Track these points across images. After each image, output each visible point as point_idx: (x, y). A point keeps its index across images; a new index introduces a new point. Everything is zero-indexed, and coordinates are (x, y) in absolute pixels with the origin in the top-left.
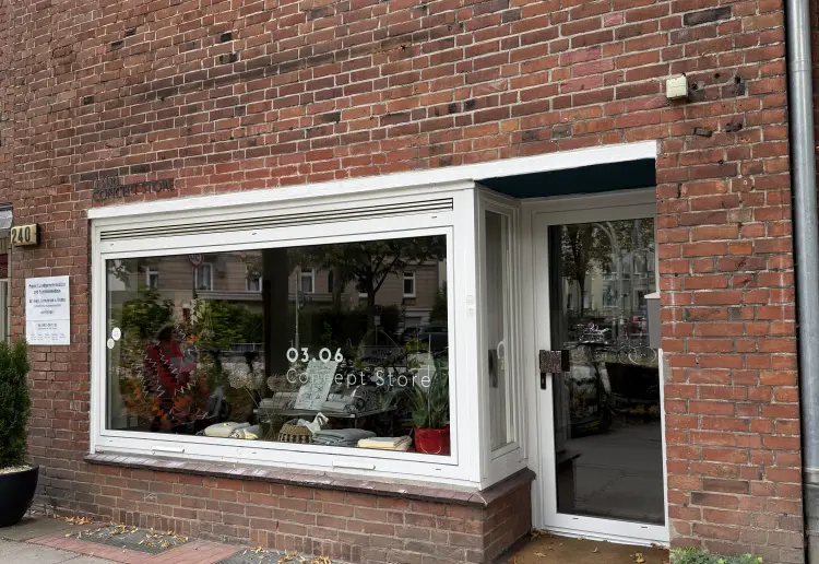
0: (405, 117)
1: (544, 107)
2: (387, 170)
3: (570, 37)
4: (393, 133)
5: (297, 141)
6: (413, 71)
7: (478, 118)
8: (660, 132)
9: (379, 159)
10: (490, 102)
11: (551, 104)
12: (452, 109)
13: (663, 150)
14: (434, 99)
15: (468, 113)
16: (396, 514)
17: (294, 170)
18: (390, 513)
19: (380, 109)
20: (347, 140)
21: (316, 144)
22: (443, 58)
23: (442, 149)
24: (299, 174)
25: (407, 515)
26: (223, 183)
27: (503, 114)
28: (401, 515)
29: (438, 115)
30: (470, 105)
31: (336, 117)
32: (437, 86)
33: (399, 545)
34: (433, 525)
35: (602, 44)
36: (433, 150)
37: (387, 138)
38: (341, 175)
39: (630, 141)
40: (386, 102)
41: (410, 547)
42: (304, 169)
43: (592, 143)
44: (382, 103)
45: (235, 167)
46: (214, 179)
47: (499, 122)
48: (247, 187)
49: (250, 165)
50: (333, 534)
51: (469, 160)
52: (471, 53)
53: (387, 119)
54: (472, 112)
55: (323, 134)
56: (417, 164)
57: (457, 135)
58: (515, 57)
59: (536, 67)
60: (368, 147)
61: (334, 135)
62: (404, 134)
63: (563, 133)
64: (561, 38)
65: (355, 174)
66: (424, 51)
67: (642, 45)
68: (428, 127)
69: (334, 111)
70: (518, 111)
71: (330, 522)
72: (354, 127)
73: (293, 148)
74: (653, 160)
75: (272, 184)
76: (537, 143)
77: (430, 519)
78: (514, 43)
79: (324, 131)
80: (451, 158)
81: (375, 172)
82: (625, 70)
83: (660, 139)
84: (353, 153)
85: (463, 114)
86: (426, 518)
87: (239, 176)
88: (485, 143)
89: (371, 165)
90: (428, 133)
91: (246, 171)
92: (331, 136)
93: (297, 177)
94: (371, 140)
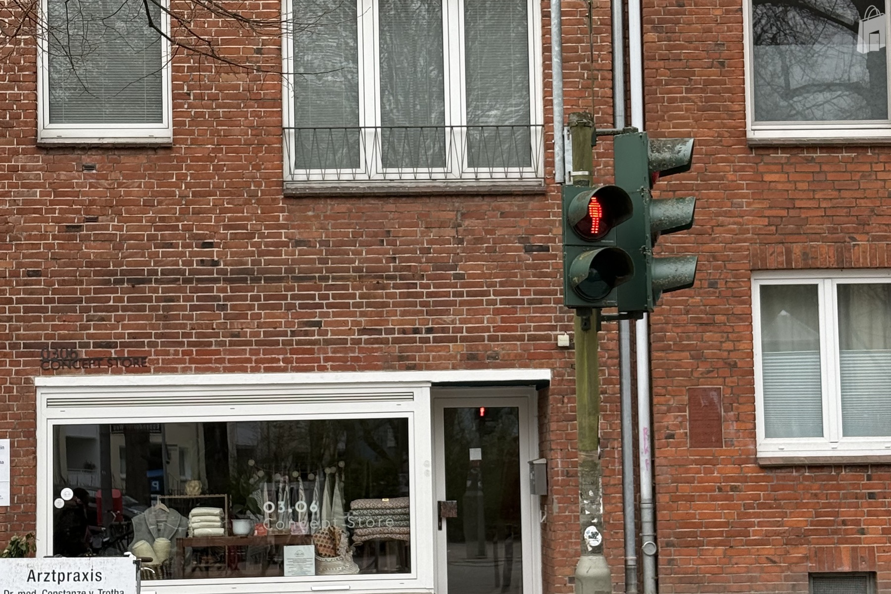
0: (379, 332)
1: (482, 339)
2: (363, 369)
3: (498, 298)
4: (367, 342)
5: (281, 338)
6: (385, 300)
7: (436, 340)
8: (553, 364)
9: (356, 359)
10: (444, 330)
11: (486, 337)
12: (416, 331)
13: (554, 375)
14: (401, 322)
15: (428, 335)
17: (278, 360)
19: (358, 323)
20: (327, 342)
21: (299, 343)
22: (409, 295)
23: (408, 358)
24: (281, 364)
26: (203, 365)
27: (454, 340)
29: (405, 334)
30: (430, 331)
31: (318, 324)
32: (403, 314)
35: (519, 306)
36: (401, 358)
37: (363, 345)
38: (322, 369)
39: (535, 367)
40: (363, 319)
42: (285, 360)
43: (512, 366)
44: (359, 319)
45: (217, 352)
46: (192, 361)
47: (451, 345)
48: (229, 370)
49: (232, 352)
51: (429, 368)
52: (429, 295)
53: (363, 331)
54: (431, 336)
55: (306, 335)
56: (388, 367)
57: (419, 350)
58: (462, 303)
59: (477, 312)
60: (346, 350)
61: (316, 337)
62: (377, 343)
63: (495, 358)
64: (492, 297)
65: (334, 369)
66: (394, 288)
67: (543, 311)
68: (396, 341)
69: (316, 319)
70: (463, 339)
72: (334, 333)
73: (277, 343)
74: (548, 381)
75: (255, 370)
76: (477, 362)
78: (461, 294)
79: (306, 333)
80: (415, 365)
81: (352, 369)
82: (532, 324)
83: (553, 369)
84: (333, 353)
85: (424, 335)
87: (221, 361)
88: (440, 358)
89: (349, 363)
90: (397, 346)
91: (228, 357)
92: (313, 338)
93: (280, 367)
94: (349, 345)
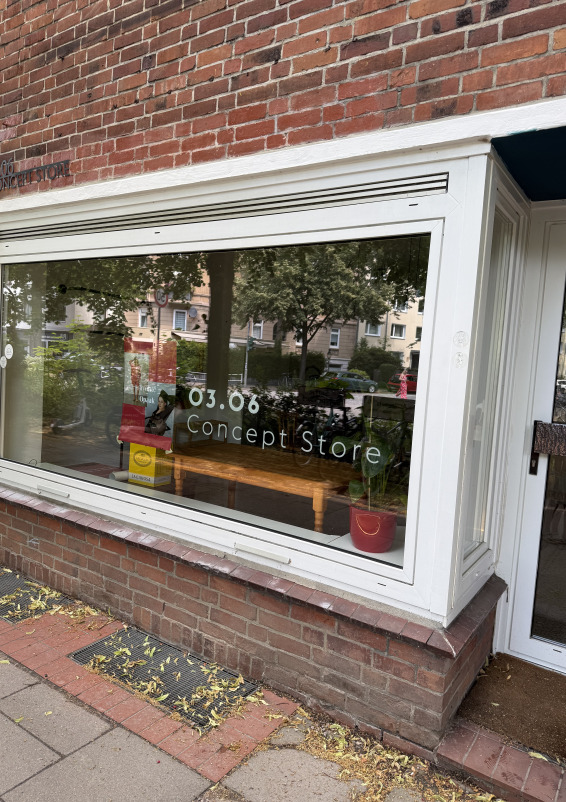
0: (381, 41)
2: (346, 130)
4: (360, 70)
5: (217, 97)
7: (511, 29)
9: (334, 113)
14: (432, 5)
15: (493, 22)
16: (316, 632)
17: (210, 139)
18: (306, 629)
19: (342, 33)
20: (287, 87)
21: (243, 99)
23: (439, 89)
24: (217, 145)
25: (329, 637)
26: (124, 164)
28: (320, 635)
29: (437, 31)
30: (497, 8)
31: (273, 55)
33: (316, 674)
34: (368, 662)
36: (424, 92)
37: (349, 80)
38: (276, 143)
40: (352, 22)
41: (331, 679)
42: (225, 137)
44: (345, 24)
45: (139, 140)
46: (115, 159)
47: (551, 32)
48: (152, 167)
49: (156, 136)
50: (231, 637)
51: (486, 103)
53: (350, 49)
54: (500, 21)
55: (254, 82)
56: (395, 116)
57: (469, 63)
60: (318, 96)
61: (271, 81)
62: (378, 68)
65: (295, 140)
68: (418, 53)
69: (273, 45)
71: (227, 620)
72: (299, 66)
73: (211, 106)
75: (182, 161)
77: (364, 650)
79: (255, 78)
80: (454, 103)
81: (326, 135)
84: (295, 107)
85: (483, 24)
86: (358, 648)
87: (143, 152)
88: (519, 72)
89: (321, 124)
90: (417, 65)
91: (151, 145)
92: (265, 84)
93: (214, 150)
94: (324, 85)
